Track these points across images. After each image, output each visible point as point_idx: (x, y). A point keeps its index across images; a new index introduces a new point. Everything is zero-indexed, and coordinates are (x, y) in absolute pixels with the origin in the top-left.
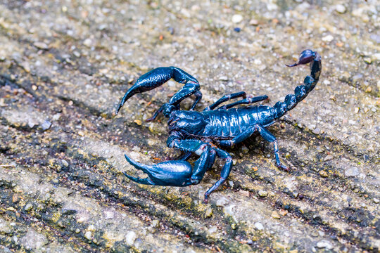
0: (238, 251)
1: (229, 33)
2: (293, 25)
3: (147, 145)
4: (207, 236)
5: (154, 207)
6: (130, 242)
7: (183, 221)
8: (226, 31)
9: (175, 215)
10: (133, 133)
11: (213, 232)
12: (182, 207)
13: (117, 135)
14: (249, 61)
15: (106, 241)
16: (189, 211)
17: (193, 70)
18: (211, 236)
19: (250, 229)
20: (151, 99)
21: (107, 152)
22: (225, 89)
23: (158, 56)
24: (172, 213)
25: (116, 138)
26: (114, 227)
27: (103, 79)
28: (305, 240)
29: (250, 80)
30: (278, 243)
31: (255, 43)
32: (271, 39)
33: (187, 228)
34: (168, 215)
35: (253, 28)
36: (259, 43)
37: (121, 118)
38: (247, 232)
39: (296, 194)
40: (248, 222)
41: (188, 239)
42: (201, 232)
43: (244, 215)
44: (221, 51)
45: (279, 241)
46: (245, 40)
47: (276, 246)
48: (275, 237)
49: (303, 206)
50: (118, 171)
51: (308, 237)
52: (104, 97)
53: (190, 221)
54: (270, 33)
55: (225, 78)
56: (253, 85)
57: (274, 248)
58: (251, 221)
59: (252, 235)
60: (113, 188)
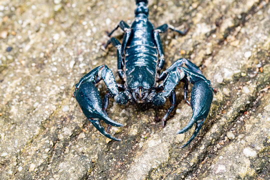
0: (269, 75)
1: (10, 58)
2: (17, 5)
3: (136, 136)
4: (251, 95)
5: (213, 134)
6: (253, 154)
7: (234, 111)
8: (7, 59)
9: (226, 117)
10: (118, 147)
11: (248, 90)
12: (215, 113)
13: (116, 163)
14: (53, 44)
15: (247, 175)
16: (220, 108)
17: (54, 88)
18: (252, 91)
19: (247, 63)
20: (79, 128)
21: (145, 166)
22: (85, 65)
23: (25, 118)
24: (223, 119)
25: (119, 164)
26: (235, 166)
27: (41, 169)
28: (265, 25)
29: (79, 44)
30: (265, 45)
31: (31, 37)
32: (29, 24)
33: (242, 109)
34: (224, 123)
35: (11, 36)
36: (32, 34)
37: (98, 155)
38: (249, 66)
39: (214, 27)
40: (242, 62)
41: (248, 113)
42: (247, 98)
43: (235, 64)
44: (34, 65)
45: (263, 44)
46: (24, 45)
47: (266, 47)
48: (259, 46)
49: (228, 23)
50: (167, 160)
51: (262, 22)
52: (68, 168)
53: (235, 105)
54: (22, 24)
55: (73, 63)
56: (86, 42)
57: (267, 49)
58: (242, 59)
59: (253, 63)
60: (186, 166)
